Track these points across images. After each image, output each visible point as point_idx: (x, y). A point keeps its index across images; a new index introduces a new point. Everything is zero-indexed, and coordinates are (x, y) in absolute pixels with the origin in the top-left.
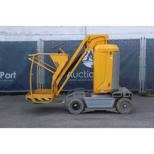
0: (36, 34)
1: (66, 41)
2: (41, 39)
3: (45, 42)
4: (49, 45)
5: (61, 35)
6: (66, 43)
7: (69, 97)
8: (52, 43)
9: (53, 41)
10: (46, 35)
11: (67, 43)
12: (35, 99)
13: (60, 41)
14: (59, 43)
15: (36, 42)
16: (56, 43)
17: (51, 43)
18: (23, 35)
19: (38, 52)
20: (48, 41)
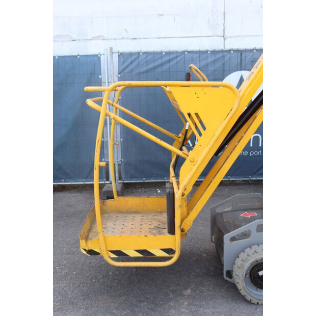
0: (98, 38)
1: (177, 52)
2: (111, 49)
3: (121, 55)
4: (131, 63)
5: (160, 38)
6: (177, 57)
7: (233, 239)
8: (141, 58)
9: (144, 53)
10: (122, 38)
11: (179, 59)
12: (112, 252)
13: (161, 53)
14: (158, 59)
15: (97, 58)
16: (150, 57)
17: (138, 57)
18: (63, 41)
19: (102, 84)
20: (131, 54)
